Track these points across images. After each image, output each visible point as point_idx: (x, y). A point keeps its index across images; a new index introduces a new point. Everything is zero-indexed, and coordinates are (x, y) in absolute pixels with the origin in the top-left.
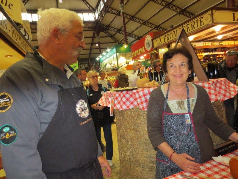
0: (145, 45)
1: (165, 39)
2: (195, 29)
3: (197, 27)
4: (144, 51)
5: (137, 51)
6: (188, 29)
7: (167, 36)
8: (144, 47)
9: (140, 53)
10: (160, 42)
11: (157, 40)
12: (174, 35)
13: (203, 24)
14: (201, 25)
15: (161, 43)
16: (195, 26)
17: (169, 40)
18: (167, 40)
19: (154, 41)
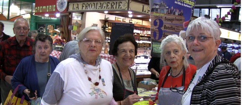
0: (57, 4)
1: (83, 7)
2: (113, 9)
3: (116, 8)
4: (54, 10)
5: (44, 7)
6: (108, 7)
7: (86, 5)
8: (54, 6)
9: (47, 11)
10: (77, 7)
11: (74, 4)
12: (93, 7)
13: (121, 8)
14: (119, 8)
15: (78, 9)
16: (114, 6)
17: (87, 9)
18: (86, 9)
19: (70, 3)
